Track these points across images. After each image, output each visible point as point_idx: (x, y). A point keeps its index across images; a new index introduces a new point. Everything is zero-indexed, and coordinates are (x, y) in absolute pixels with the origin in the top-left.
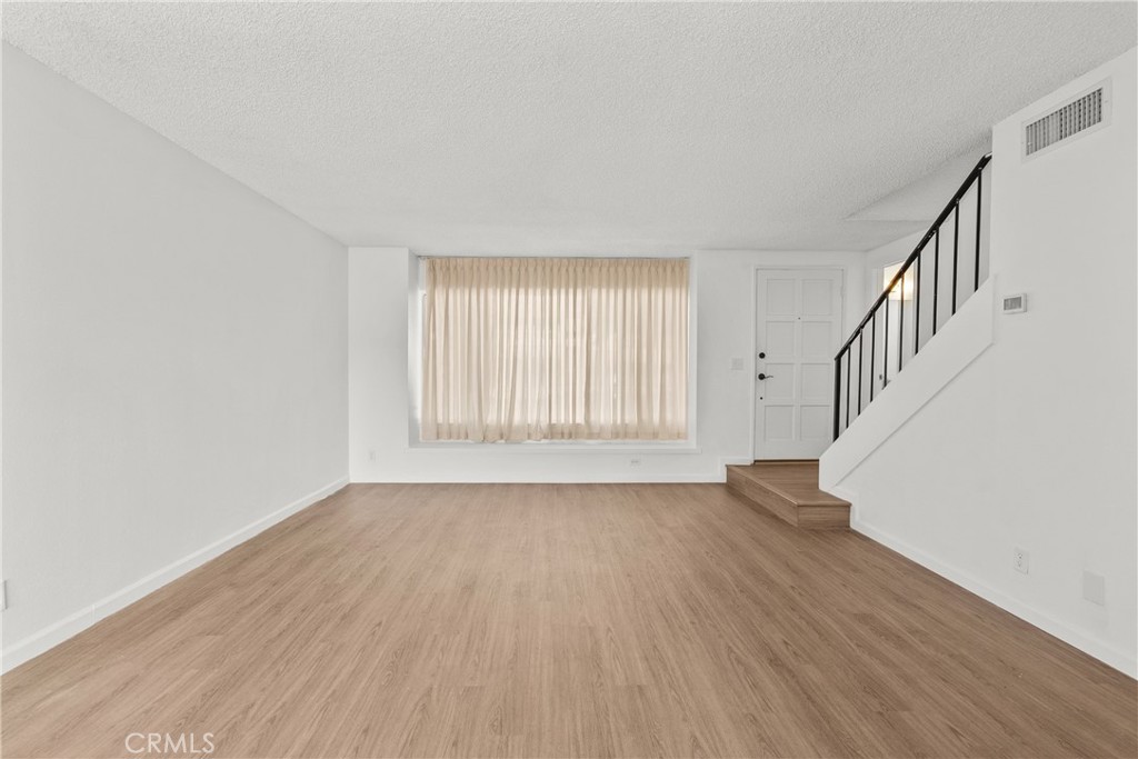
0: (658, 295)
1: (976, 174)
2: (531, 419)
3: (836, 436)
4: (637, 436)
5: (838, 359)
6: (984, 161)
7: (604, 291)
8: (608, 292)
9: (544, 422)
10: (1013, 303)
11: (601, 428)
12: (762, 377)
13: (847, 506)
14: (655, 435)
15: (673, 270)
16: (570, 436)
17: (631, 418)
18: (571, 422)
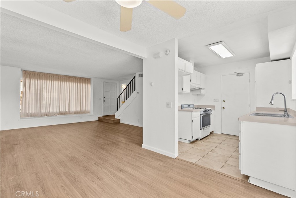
0: (84, 85)
1: (134, 77)
2: (55, 111)
3: (118, 110)
4: (80, 113)
5: (118, 98)
6: (135, 76)
7: (73, 83)
8: (74, 83)
9: (58, 111)
10: (138, 93)
11: (72, 112)
12: (104, 101)
13: (120, 120)
14: (84, 113)
15: (87, 80)
16: (65, 114)
17: (79, 109)
18: (65, 111)
